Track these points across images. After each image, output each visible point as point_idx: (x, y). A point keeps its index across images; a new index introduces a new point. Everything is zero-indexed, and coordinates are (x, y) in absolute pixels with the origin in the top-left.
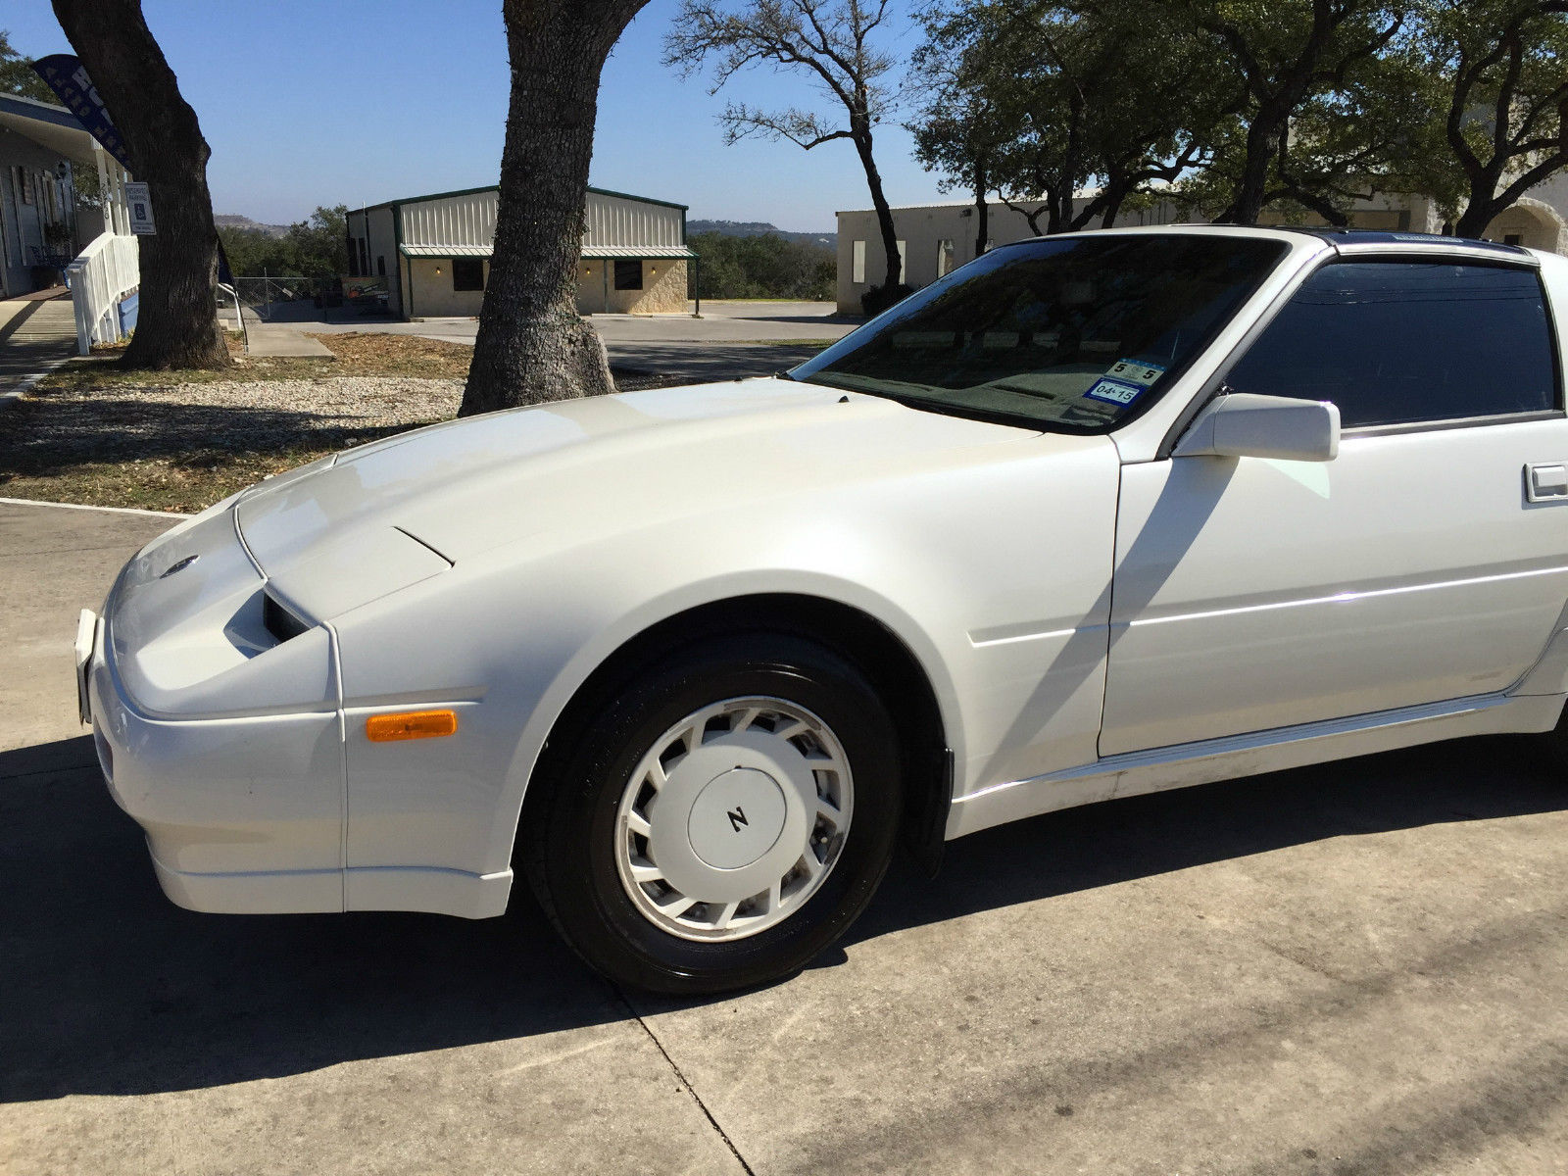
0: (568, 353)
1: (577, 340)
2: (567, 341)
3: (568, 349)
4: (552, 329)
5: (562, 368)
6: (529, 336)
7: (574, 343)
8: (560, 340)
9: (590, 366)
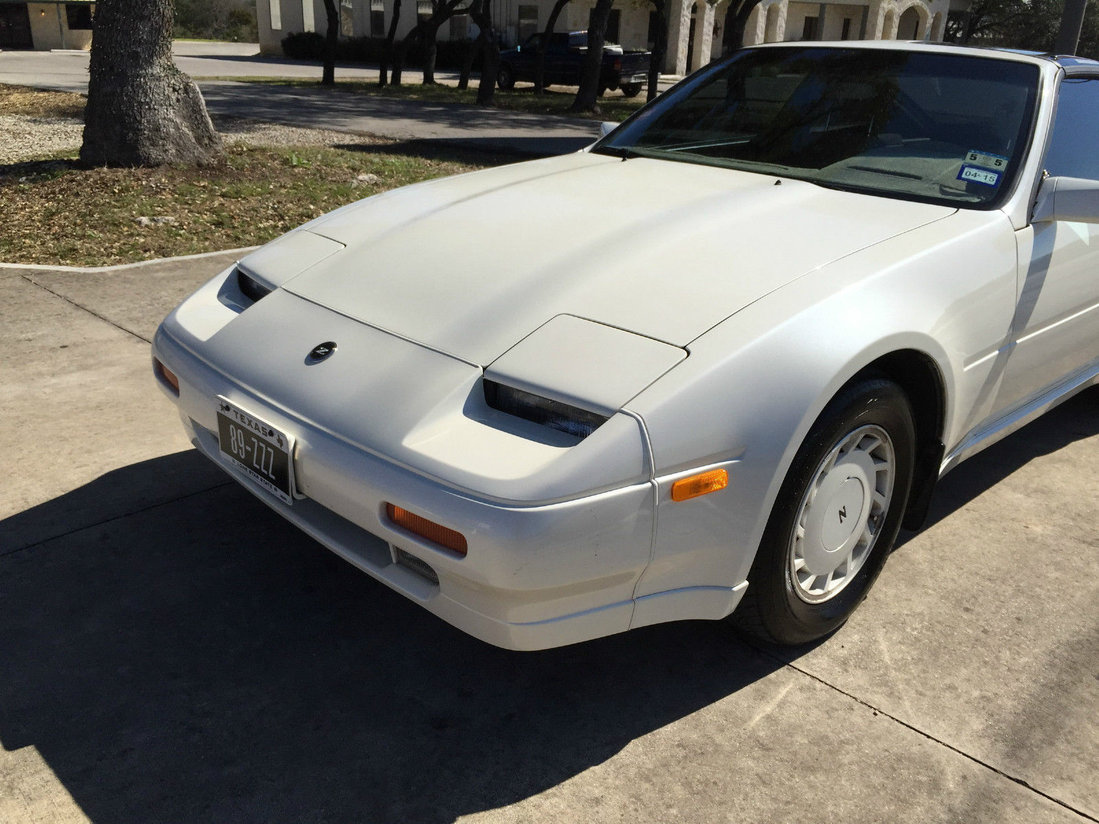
0: (175, 101)
1: (180, 89)
2: (171, 89)
3: (174, 97)
4: (159, 79)
5: (172, 113)
6: (140, 86)
7: (178, 91)
8: (166, 88)
9: (194, 111)
